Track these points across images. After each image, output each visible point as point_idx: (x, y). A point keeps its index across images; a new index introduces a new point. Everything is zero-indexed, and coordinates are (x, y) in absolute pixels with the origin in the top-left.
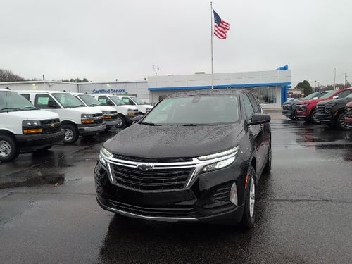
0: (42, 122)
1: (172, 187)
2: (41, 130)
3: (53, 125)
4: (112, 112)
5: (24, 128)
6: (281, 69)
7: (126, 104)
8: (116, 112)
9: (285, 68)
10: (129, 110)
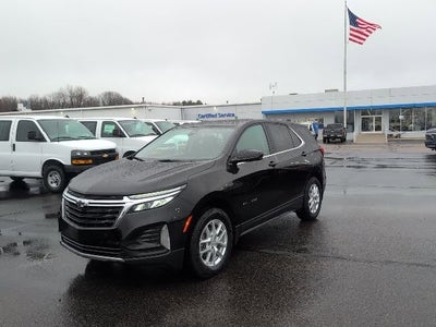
0: (93, 152)
2: (90, 161)
3: (106, 156)
5: (73, 159)
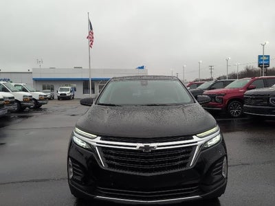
1: (176, 167)
4: (10, 98)
6: (140, 68)
7: (20, 91)
8: (13, 98)
9: (142, 68)
10: (24, 96)
